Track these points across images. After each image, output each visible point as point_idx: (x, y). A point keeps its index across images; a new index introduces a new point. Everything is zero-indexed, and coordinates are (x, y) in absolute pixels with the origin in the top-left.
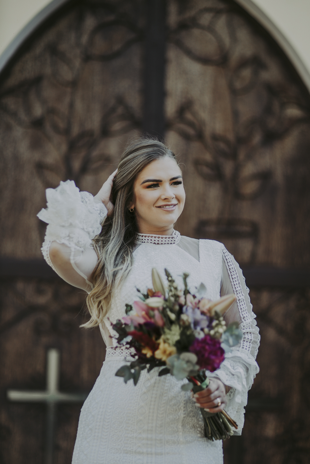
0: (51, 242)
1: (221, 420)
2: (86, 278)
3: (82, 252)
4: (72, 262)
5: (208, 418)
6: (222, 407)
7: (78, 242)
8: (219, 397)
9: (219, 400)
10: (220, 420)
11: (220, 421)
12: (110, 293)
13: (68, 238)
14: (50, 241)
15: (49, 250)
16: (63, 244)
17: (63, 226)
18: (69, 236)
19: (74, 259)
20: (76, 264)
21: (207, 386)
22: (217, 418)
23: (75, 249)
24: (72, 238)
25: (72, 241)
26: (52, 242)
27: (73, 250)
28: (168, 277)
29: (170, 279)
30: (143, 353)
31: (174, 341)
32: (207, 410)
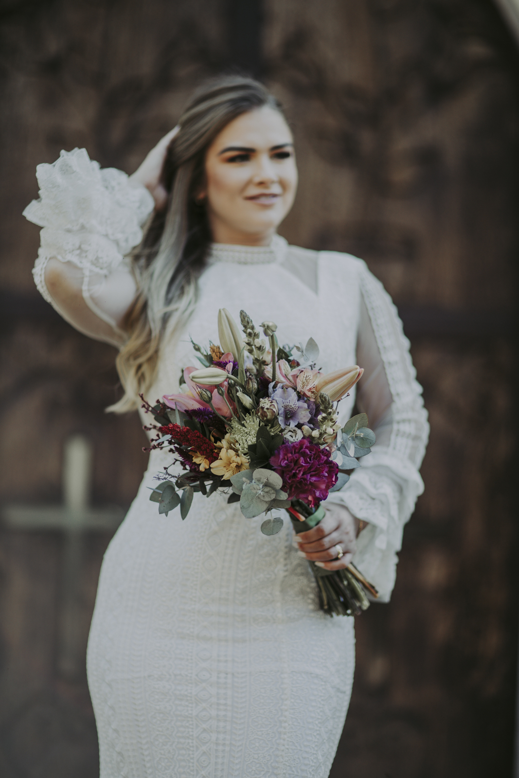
0: (48, 259)
1: (345, 583)
2: (113, 323)
3: (106, 276)
4: (86, 295)
5: (322, 578)
6: (346, 561)
7: (97, 259)
8: (340, 542)
9: (339, 549)
10: (342, 582)
11: (344, 585)
12: (157, 352)
13: (78, 252)
14: (46, 258)
15: (45, 273)
16: (69, 263)
17: (69, 231)
18: (80, 248)
19: (89, 290)
20: (92, 298)
21: (318, 523)
22: (337, 579)
23: (91, 271)
24: (86, 252)
25: (86, 256)
26: (50, 258)
27: (87, 273)
28: (245, 327)
29: (249, 330)
30: (195, 463)
31: (246, 446)
32: (320, 564)
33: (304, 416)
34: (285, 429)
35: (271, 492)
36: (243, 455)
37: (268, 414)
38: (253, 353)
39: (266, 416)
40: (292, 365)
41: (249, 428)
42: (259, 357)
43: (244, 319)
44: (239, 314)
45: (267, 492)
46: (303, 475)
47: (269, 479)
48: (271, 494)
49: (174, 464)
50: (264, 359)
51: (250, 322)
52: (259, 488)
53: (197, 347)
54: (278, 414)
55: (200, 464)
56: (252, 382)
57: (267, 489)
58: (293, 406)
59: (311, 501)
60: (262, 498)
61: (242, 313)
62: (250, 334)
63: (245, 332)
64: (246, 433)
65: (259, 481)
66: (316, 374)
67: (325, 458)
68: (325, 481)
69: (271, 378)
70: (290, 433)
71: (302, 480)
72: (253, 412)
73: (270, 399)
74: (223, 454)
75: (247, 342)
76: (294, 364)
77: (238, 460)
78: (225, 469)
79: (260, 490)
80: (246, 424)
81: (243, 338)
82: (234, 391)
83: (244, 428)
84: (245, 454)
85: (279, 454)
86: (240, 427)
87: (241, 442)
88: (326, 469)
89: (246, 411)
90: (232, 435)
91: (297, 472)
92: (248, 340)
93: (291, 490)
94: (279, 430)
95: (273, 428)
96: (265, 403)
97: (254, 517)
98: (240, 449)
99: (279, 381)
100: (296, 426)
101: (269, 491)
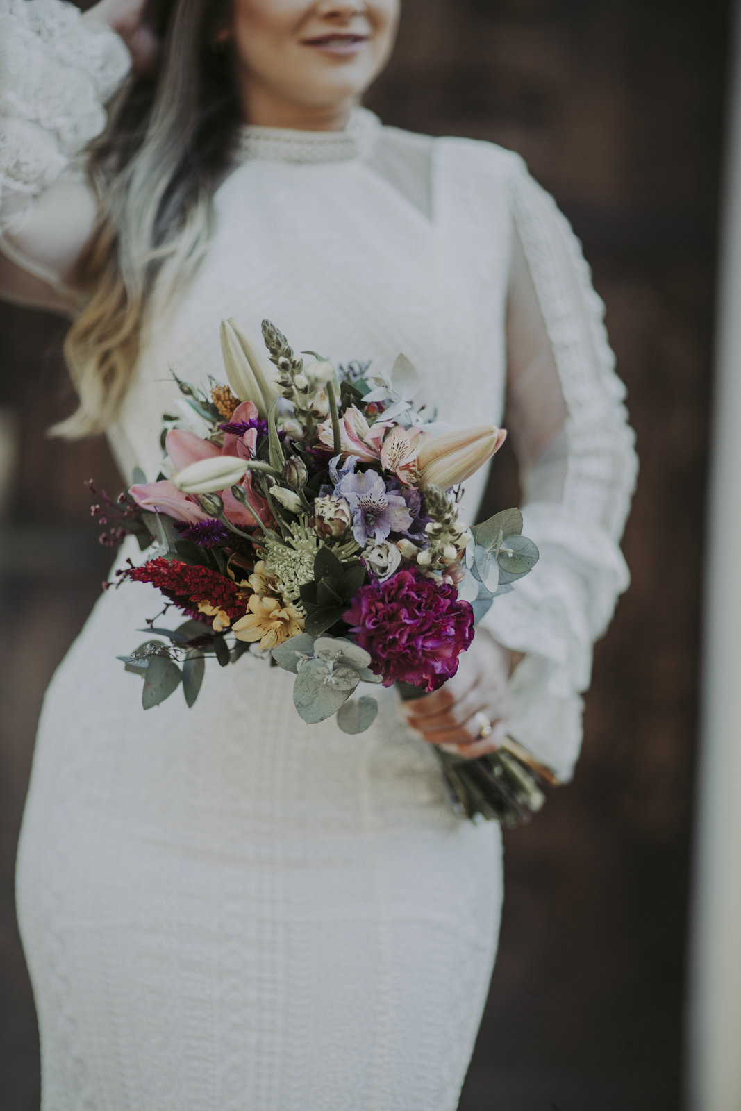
3: (35, 197)
6: (497, 739)
7: (18, 165)
8: (482, 708)
9: (482, 720)
28: (273, 352)
29: (282, 359)
30: (203, 614)
31: (296, 588)
32: (451, 748)
33: (401, 519)
34: (367, 545)
35: (350, 676)
36: (291, 604)
37: (332, 527)
38: (294, 398)
39: (330, 533)
40: (370, 414)
41: (299, 551)
42: (306, 405)
43: (271, 337)
44: (260, 328)
45: (343, 677)
46: (407, 641)
47: (344, 652)
48: (350, 679)
49: (164, 612)
50: (315, 408)
51: (282, 343)
52: (327, 672)
53: (186, 389)
54: (352, 524)
55: (213, 617)
56: (296, 469)
57: (341, 672)
58: (377, 502)
59: (427, 680)
60: (335, 687)
61: (265, 324)
62: (284, 367)
63: (275, 362)
64: (294, 560)
65: (326, 654)
66: (417, 435)
67: (448, 601)
68: (450, 643)
69: (332, 446)
70: (377, 551)
71: (408, 651)
72: (304, 518)
73: (334, 498)
74: (253, 603)
75: (280, 380)
76: (372, 411)
77: (283, 614)
78: (260, 630)
79: (329, 674)
80: (292, 542)
81: (272, 374)
82: (264, 485)
83: (288, 549)
84: (295, 602)
85: (360, 604)
86: (282, 547)
87: (286, 579)
88: (452, 623)
89: (291, 517)
90: (268, 563)
91: (397, 636)
92: (282, 378)
93: (387, 668)
94: (356, 549)
95: (344, 547)
96: (325, 506)
97: (322, 719)
98: (286, 593)
99: (348, 450)
100: (386, 539)
101: (347, 674)
